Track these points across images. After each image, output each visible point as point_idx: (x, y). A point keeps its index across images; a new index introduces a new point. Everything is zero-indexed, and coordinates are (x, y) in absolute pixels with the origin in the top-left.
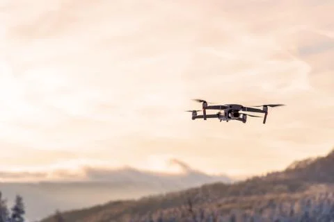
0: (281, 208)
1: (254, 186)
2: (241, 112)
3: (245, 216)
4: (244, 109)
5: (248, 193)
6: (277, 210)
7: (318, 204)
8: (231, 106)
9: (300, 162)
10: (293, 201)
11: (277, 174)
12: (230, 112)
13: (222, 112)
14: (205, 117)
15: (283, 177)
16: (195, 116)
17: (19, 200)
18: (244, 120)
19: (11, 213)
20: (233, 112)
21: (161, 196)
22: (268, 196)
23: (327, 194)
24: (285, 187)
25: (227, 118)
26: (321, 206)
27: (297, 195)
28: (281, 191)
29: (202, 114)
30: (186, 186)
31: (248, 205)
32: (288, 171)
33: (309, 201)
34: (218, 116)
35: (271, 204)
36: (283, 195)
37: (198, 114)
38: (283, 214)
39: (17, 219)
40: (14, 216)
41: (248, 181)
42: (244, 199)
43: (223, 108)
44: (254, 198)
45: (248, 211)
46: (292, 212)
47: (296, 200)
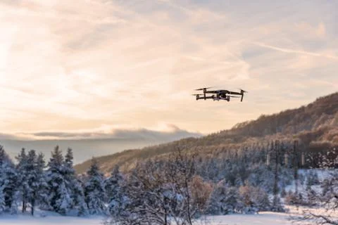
0: (229, 152)
1: (213, 139)
2: (227, 95)
3: (208, 158)
4: (229, 93)
5: (209, 144)
6: (227, 153)
7: (252, 149)
8: (221, 91)
9: (241, 124)
10: (237, 148)
11: (227, 131)
12: (220, 94)
13: (215, 95)
14: (205, 98)
15: (230, 133)
16: (198, 98)
17: (69, 150)
18: (228, 100)
19: (65, 159)
20: (222, 95)
21: (155, 146)
22: (222, 145)
23: (258, 144)
24: (232, 140)
25: (218, 98)
26: (254, 151)
27: (240, 145)
28: (229, 142)
29: (203, 96)
30: (172, 140)
31: (209, 151)
32: (233, 130)
33: (247, 148)
34: (213, 97)
35: (224, 150)
36: (231, 145)
37: (200, 96)
38: (231, 156)
39: (69, 163)
40: (67, 161)
41: (209, 136)
42: (207, 147)
43: (216, 92)
44: (213, 146)
45: (209, 155)
46: (237, 155)
47: (239, 147)
